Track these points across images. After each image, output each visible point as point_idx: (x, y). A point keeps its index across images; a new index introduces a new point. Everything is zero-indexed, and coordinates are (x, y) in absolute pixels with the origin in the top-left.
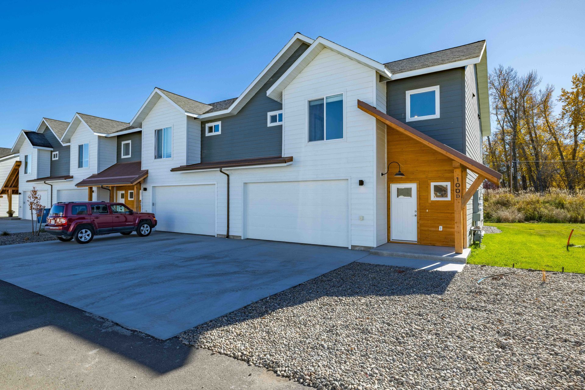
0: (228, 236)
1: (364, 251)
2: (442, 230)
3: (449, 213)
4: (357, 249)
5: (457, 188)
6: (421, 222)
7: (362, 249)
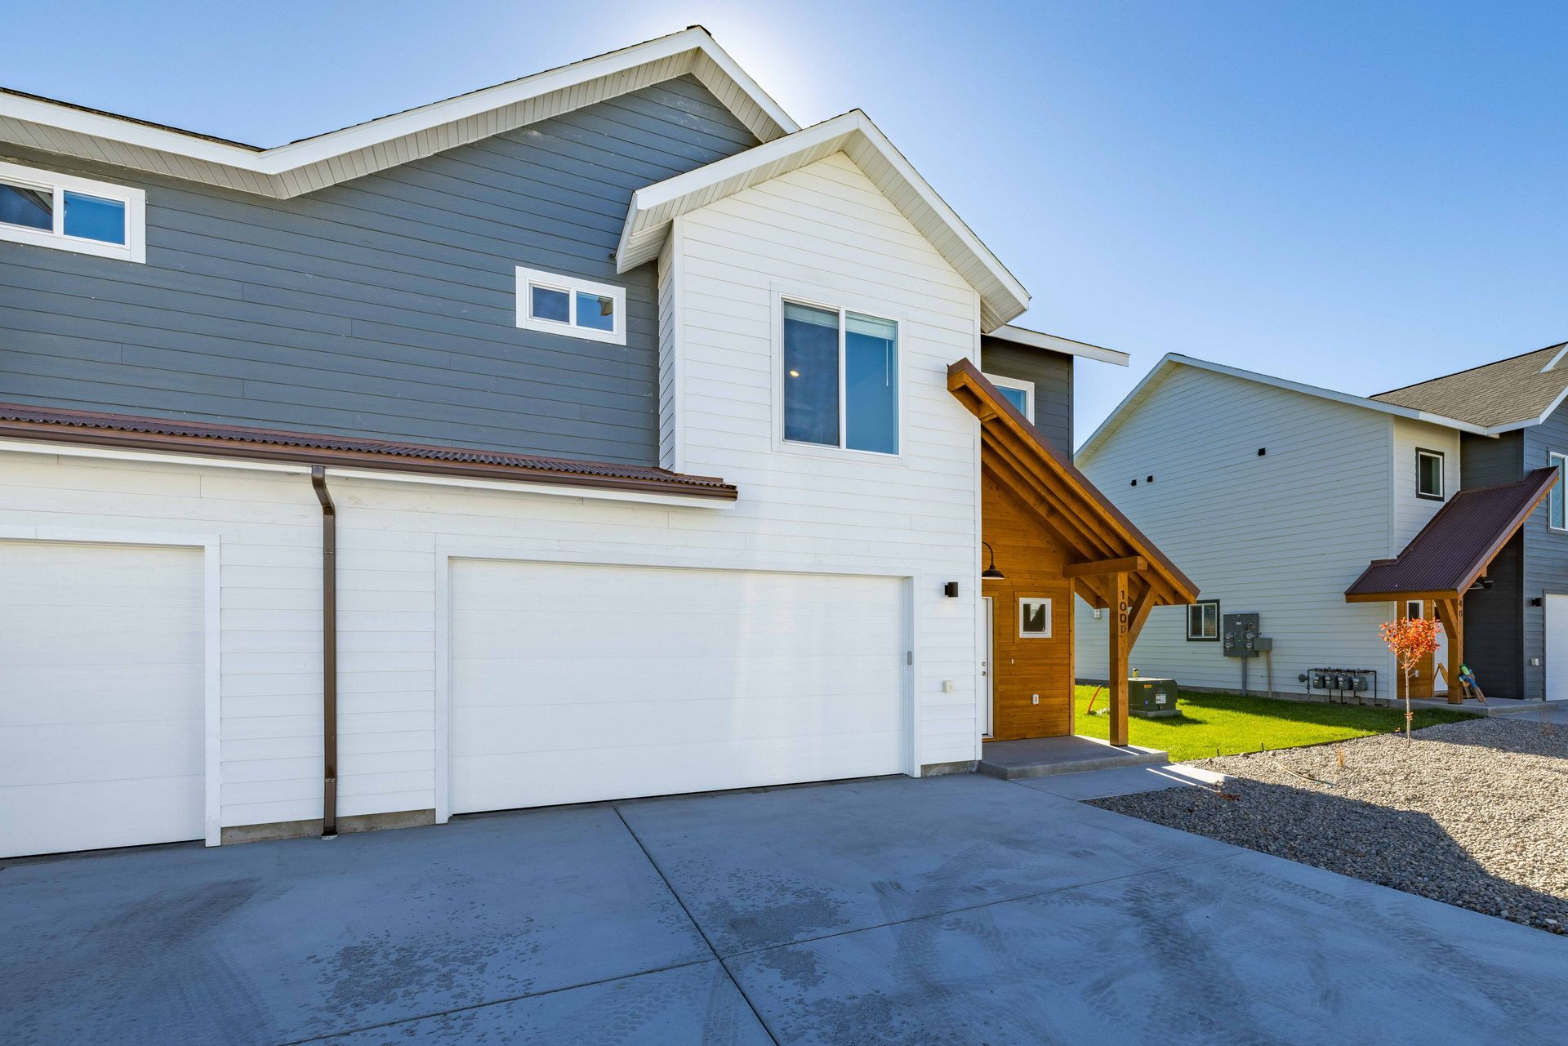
0: (331, 826)
1: (951, 774)
2: (1037, 703)
3: (1048, 665)
4: (934, 774)
5: (1123, 612)
6: (1001, 688)
7: (947, 770)
